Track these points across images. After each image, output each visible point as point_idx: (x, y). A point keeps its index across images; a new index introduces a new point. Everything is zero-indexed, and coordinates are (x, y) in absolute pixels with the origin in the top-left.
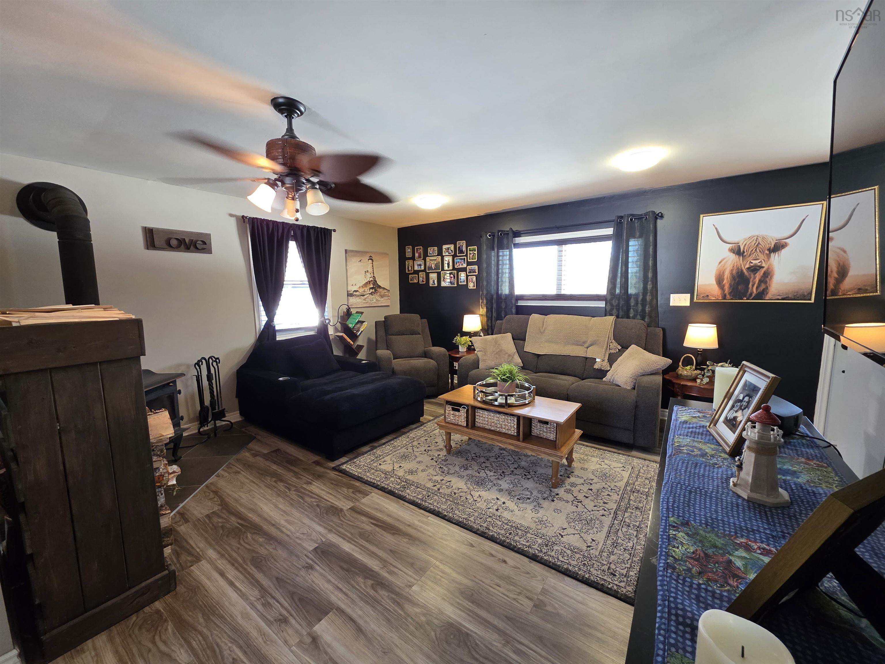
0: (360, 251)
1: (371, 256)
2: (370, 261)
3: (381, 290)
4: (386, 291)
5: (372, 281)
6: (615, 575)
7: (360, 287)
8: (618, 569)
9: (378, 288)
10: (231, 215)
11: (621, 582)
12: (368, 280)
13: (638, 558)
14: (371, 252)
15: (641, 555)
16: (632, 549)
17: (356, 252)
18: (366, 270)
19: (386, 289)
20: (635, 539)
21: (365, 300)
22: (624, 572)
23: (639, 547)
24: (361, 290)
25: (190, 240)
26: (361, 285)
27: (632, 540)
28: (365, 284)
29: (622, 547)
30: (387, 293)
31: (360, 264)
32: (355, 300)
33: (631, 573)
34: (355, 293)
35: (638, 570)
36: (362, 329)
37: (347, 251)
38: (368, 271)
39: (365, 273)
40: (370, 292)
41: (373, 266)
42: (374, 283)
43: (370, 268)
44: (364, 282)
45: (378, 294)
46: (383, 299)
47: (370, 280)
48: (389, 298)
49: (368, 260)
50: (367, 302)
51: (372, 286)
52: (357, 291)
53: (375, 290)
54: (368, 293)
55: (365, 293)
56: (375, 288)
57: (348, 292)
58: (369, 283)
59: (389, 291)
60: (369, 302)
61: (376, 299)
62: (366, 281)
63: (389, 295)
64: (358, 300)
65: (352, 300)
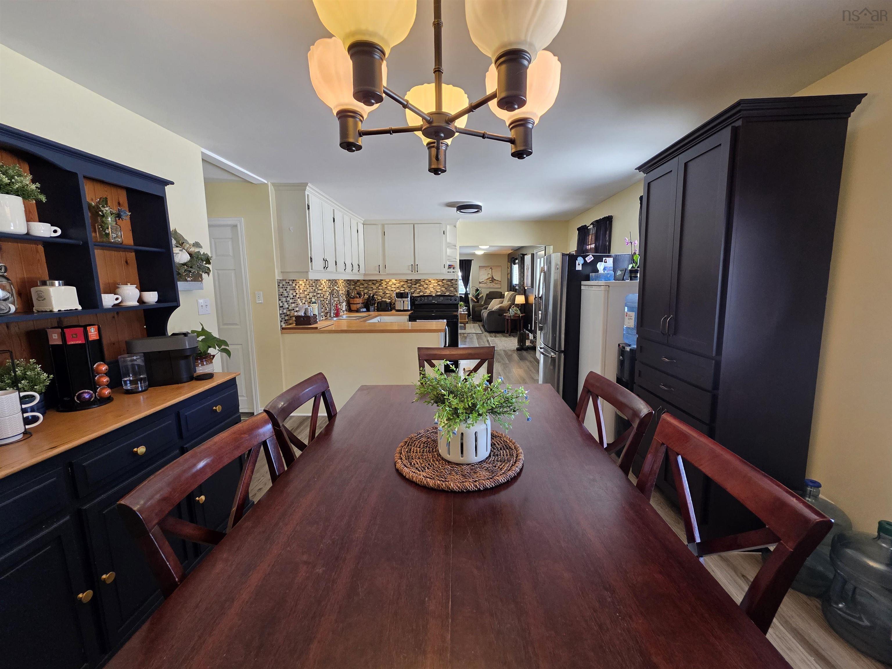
36: (480, 296)
37: (479, 266)
64: (483, 285)
65: (481, 285)
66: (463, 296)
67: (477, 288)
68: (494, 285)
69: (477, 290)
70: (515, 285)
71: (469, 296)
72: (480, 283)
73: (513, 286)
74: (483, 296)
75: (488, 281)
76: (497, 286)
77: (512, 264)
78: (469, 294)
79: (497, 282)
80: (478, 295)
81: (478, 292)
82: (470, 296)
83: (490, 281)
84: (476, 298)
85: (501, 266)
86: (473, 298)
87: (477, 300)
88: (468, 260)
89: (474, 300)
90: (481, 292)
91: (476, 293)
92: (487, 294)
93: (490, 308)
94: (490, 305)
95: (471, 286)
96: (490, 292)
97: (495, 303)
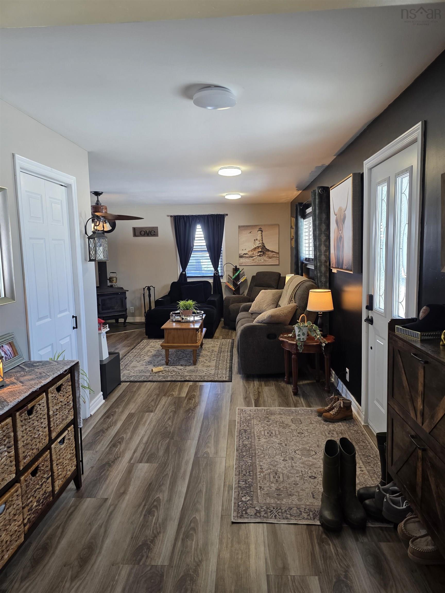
0: (250, 226)
1: (260, 228)
2: (260, 232)
3: (269, 253)
4: (274, 253)
7: (249, 251)
9: (266, 251)
10: (168, 216)
12: (257, 245)
14: (261, 225)
17: (247, 226)
18: (255, 239)
19: (275, 252)
21: (253, 260)
24: (250, 253)
25: (149, 231)
26: (251, 249)
28: (254, 249)
30: (275, 255)
31: (250, 234)
32: (244, 260)
34: (244, 255)
36: (242, 280)
37: (239, 227)
38: (257, 239)
39: (254, 241)
40: (259, 254)
41: (262, 235)
42: (262, 247)
43: (259, 237)
44: (253, 247)
45: (266, 256)
46: (271, 260)
47: (259, 246)
48: (278, 258)
49: (258, 231)
50: (256, 262)
51: (260, 250)
52: (247, 254)
53: (264, 253)
54: (256, 255)
55: (254, 255)
56: (264, 251)
57: (240, 254)
58: (258, 248)
59: (278, 253)
60: (257, 261)
61: (263, 260)
62: (255, 247)
63: (278, 256)
64: (247, 260)
65: (242, 260)
66: (211, 281)
67: (236, 266)
68: (267, 260)
69: (236, 269)
70: (307, 259)
71: (222, 280)
72: (241, 257)
73: (302, 263)
74: (246, 280)
75: (256, 253)
76: (271, 262)
77: (299, 218)
78: (222, 276)
79: (271, 254)
80: (238, 278)
81: (237, 274)
82: (224, 280)
83: (260, 253)
84: (235, 284)
85: (279, 225)
86: (229, 284)
87: (236, 288)
88: (217, 215)
89: (231, 289)
90: (244, 272)
91: (233, 276)
92: (253, 277)
93: (254, 312)
94: (256, 304)
95: (224, 263)
96: (258, 273)
97: (264, 301)
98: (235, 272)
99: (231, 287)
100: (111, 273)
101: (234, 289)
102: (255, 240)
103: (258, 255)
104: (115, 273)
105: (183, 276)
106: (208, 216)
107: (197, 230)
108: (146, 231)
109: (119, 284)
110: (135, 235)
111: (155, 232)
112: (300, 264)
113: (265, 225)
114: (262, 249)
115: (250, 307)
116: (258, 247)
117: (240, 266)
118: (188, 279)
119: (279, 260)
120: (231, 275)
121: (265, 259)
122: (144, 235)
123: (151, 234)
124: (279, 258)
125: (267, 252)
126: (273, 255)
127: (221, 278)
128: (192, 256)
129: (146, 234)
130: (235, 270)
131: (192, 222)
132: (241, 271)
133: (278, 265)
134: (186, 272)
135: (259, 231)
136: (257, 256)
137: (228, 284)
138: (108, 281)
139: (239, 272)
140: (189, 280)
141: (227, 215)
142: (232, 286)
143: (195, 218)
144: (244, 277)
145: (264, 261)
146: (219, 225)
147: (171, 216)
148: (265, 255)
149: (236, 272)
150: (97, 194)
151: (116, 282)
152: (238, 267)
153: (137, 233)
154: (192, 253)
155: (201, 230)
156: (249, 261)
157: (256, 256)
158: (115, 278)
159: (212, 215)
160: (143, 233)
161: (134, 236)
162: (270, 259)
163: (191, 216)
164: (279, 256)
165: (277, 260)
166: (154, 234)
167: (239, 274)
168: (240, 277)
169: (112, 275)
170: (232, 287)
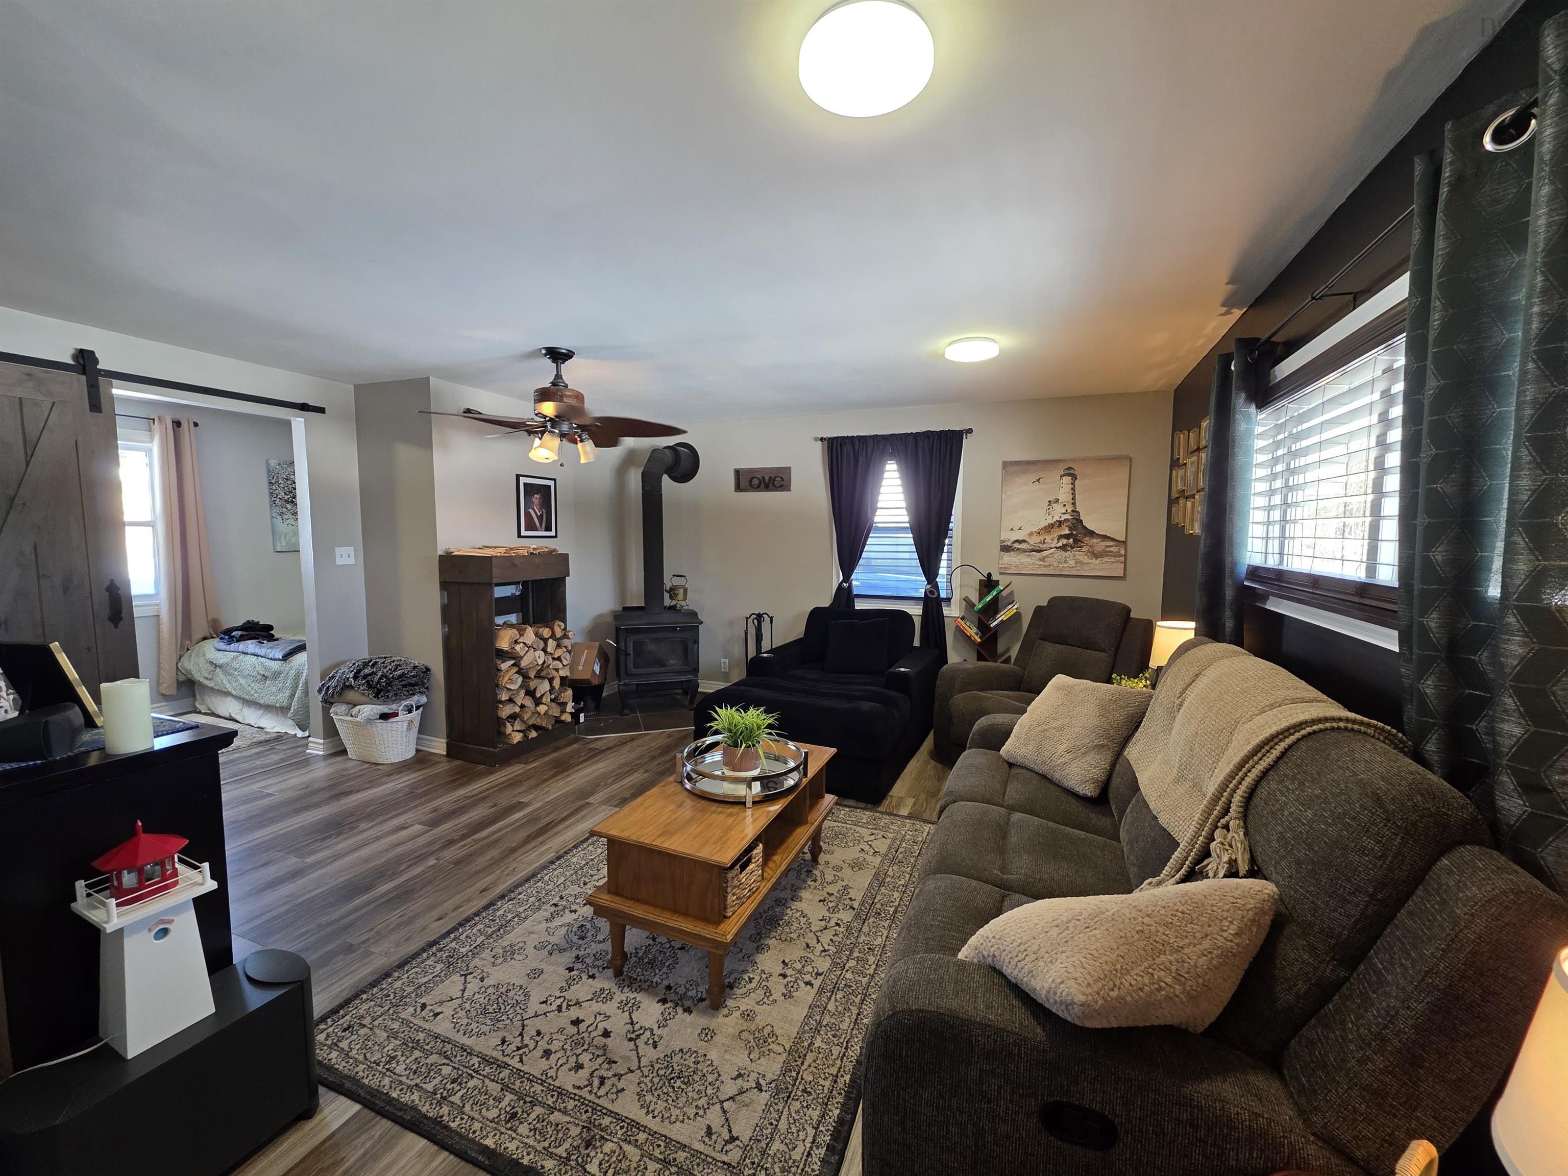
0: (1038, 461)
1: (1070, 468)
2: (1068, 479)
3: (1095, 540)
4: (1111, 543)
5: (1066, 520)
6: (345, 1030)
7: (1031, 534)
8: (354, 1037)
9: (1085, 535)
10: (816, 439)
11: (328, 1036)
12: (1057, 518)
13: (361, 1074)
14: (1074, 460)
15: (366, 1081)
16: (388, 1070)
17: (1028, 463)
18: (1052, 499)
19: (1113, 539)
20: (413, 1083)
21: (1043, 559)
22: (344, 1045)
23: (386, 1081)
24: (1034, 540)
25: (770, 477)
26: (1035, 529)
27: (411, 1077)
28: (1045, 528)
29: (400, 1053)
30: (1114, 549)
31: (1037, 486)
32: (1014, 559)
33: (334, 1054)
34: (1016, 545)
35: (337, 1066)
36: (1003, 616)
37: (1006, 465)
38: (1057, 501)
39: (1049, 505)
40: (1060, 544)
41: (1073, 489)
42: (1073, 524)
43: (1064, 494)
44: (1044, 524)
45: (1084, 549)
46: (1098, 561)
47: (1062, 519)
48: (1122, 559)
49: (1061, 477)
50: (1050, 566)
51: (1067, 532)
52: (1024, 541)
53: (1076, 541)
54: (1053, 546)
55: (1045, 546)
56: (1077, 535)
57: (1002, 541)
58: (1060, 526)
59: (1124, 543)
60: (1055, 564)
61: (1073, 560)
62: (1050, 521)
63: (1123, 552)
64: (1023, 559)
65: (1010, 559)
66: (915, 610)
67: (989, 575)
68: (1086, 559)
69: (988, 584)
71: (946, 611)
72: (1006, 549)
73: (1240, 590)
74: (1017, 617)
75: (1051, 540)
76: (1097, 567)
78: (948, 600)
79: (1100, 545)
80: (993, 608)
81: (989, 598)
82: (952, 611)
83: (1064, 541)
84: (983, 627)
85: (1131, 459)
86: (964, 625)
87: (985, 638)
88: (941, 432)
89: (969, 637)
90: (1012, 593)
91: (980, 601)
92: (1039, 611)
93: (1020, 760)
94: (1030, 729)
95: (957, 562)
96: (1053, 601)
97: (1061, 728)
98: (986, 590)
99: (972, 632)
100: (674, 576)
101: (979, 640)
102: (1050, 502)
103: (1058, 545)
104: (684, 576)
105: (845, 595)
106: (916, 436)
107: (886, 475)
108: (763, 478)
109: (690, 603)
110: (738, 488)
111: (783, 480)
112: (1229, 593)
113: (1084, 460)
114: (1070, 529)
115: (1007, 734)
116: (1060, 522)
117: (1001, 574)
118: (856, 600)
119: (1125, 563)
120: (974, 598)
121: (1081, 559)
122: (757, 488)
123: (775, 486)
124: (1125, 559)
125: (1087, 539)
126: (1108, 549)
127: (943, 604)
128: (869, 541)
129: (763, 485)
130: (986, 586)
131: (872, 453)
132: (1002, 591)
133: (1123, 578)
134: (850, 584)
135: (1064, 478)
136: (1057, 548)
137: (963, 623)
138: (667, 595)
139: (995, 593)
140: (860, 605)
141: (970, 431)
142: (975, 630)
143: (883, 442)
144: (1011, 606)
145: (1076, 563)
146: (945, 459)
147: (822, 439)
148: (1080, 547)
149: (989, 592)
150: (558, 356)
151: (685, 600)
152: (994, 578)
153: (744, 483)
154: (871, 535)
155: (897, 474)
156: (1031, 562)
157: (1051, 548)
158: (682, 590)
159: (928, 434)
160: (756, 482)
161: (736, 491)
162: (1097, 558)
163: (871, 436)
164: (1126, 552)
165: (1118, 562)
166: (782, 486)
167: (996, 600)
168: (1000, 605)
169: (677, 581)
170: (973, 634)
